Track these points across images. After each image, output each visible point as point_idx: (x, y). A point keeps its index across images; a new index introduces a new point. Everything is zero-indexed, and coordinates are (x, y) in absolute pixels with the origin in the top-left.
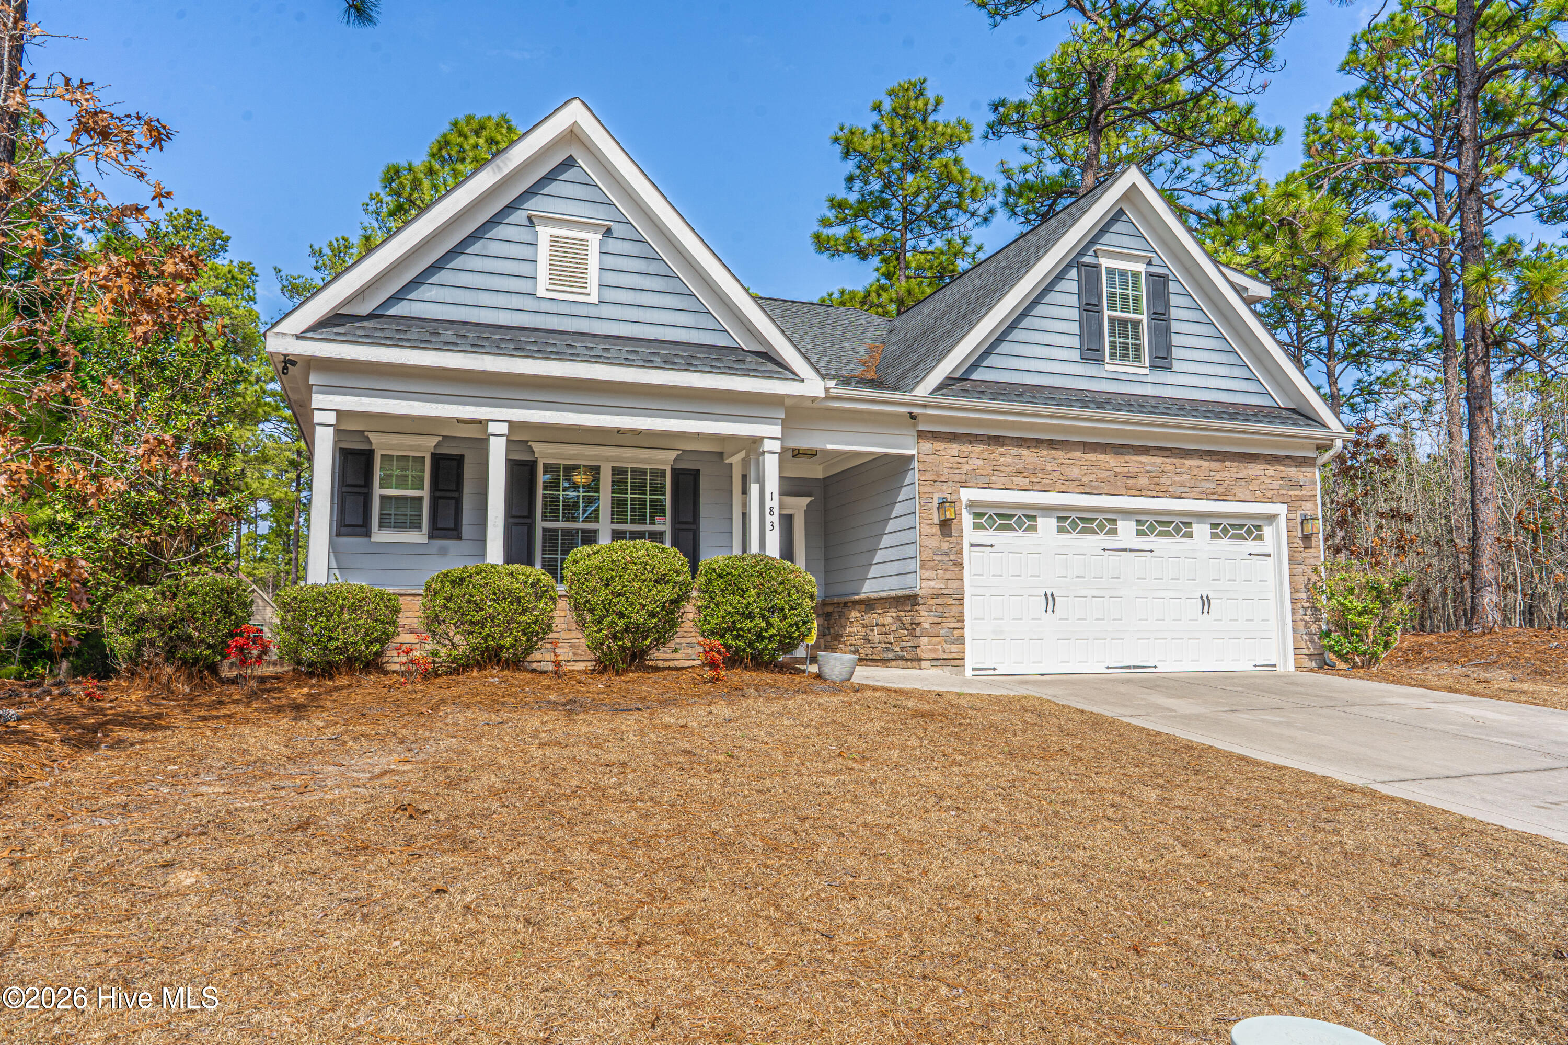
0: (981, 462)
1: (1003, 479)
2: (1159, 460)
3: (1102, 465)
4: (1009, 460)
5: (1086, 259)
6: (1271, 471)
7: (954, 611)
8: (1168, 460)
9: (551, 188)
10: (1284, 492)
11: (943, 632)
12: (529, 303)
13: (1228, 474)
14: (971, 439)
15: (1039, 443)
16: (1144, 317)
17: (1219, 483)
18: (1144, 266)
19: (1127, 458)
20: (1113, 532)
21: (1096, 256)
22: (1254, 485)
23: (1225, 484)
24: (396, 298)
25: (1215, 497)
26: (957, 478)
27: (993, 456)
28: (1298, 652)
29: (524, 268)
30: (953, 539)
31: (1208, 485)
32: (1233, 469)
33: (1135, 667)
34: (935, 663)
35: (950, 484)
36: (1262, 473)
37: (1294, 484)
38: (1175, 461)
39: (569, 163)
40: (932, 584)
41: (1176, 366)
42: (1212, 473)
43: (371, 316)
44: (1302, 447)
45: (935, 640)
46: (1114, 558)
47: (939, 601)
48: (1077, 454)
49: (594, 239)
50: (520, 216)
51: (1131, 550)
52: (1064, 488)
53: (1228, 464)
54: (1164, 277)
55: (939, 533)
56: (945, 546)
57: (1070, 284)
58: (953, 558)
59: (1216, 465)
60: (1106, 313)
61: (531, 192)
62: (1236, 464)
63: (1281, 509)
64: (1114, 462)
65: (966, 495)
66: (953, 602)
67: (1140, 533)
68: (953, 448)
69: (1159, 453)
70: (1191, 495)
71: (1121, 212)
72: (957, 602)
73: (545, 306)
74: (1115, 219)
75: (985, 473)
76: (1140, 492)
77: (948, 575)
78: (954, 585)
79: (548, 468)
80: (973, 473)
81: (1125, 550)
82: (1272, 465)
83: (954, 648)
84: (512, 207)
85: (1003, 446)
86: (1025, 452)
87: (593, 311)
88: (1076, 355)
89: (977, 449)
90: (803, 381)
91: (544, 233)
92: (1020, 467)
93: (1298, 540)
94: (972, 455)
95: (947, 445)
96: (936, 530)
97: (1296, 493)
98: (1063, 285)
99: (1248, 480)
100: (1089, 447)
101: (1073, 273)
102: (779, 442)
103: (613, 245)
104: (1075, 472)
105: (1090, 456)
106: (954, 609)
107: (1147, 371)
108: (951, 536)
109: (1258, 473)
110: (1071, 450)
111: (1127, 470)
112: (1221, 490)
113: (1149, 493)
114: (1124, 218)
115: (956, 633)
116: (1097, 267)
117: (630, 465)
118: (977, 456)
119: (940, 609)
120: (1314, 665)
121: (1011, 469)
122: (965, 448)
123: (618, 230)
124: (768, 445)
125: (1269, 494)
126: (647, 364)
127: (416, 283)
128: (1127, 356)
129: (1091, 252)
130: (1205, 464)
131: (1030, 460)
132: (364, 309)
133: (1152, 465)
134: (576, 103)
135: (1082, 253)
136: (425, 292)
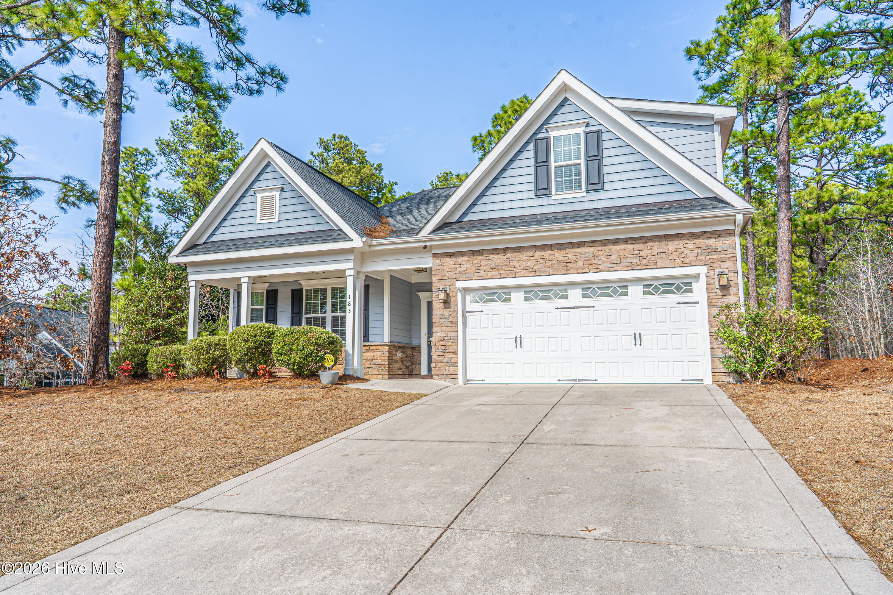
0: (468, 266)
1: (481, 274)
2: (592, 249)
3: (548, 258)
4: (486, 262)
5: (540, 136)
6: (690, 244)
7: (452, 349)
8: (599, 248)
9: (262, 177)
10: (702, 258)
11: (445, 360)
12: (254, 227)
13: (650, 251)
14: (462, 254)
15: (505, 250)
16: (582, 161)
17: (641, 258)
18: (584, 128)
19: (567, 251)
20: (566, 297)
21: (547, 132)
22: (674, 256)
23: (648, 258)
24: (212, 235)
25: (638, 267)
26: (454, 276)
27: (475, 262)
28: (715, 370)
29: (252, 213)
30: (451, 310)
31: (632, 260)
32: (655, 247)
33: (579, 380)
34: (440, 377)
35: (450, 280)
36: (682, 246)
37: (710, 251)
38: (604, 248)
39: (268, 164)
40: (439, 334)
41: (607, 186)
42: (636, 252)
43: (204, 243)
44: (720, 223)
45: (440, 364)
46: (565, 313)
47: (443, 343)
48: (531, 253)
49: (277, 194)
50: (251, 192)
51: (577, 307)
52: (522, 274)
53: (650, 244)
54: (598, 132)
55: (443, 307)
56: (447, 314)
57: (529, 153)
58: (451, 320)
59: (641, 246)
60: (553, 164)
61: (255, 181)
62: (657, 243)
63: (702, 270)
64: (558, 255)
65: (460, 285)
66: (451, 344)
67: (584, 296)
68: (452, 261)
69: (591, 244)
70: (620, 268)
71: (566, 99)
72: (453, 344)
73: (260, 227)
74: (562, 105)
75: (471, 271)
76: (576, 271)
77: (448, 329)
78: (453, 334)
79: (307, 291)
80: (463, 272)
81: (574, 308)
82: (691, 239)
83: (452, 369)
84: (248, 189)
85: (482, 255)
86: (497, 257)
87: (276, 225)
88: (532, 194)
89: (466, 259)
90: (352, 240)
91: (259, 196)
92: (493, 265)
93: (716, 290)
94: (463, 263)
95: (449, 259)
96: (441, 305)
97: (714, 257)
98: (524, 155)
99: (668, 253)
100: (538, 248)
101: (532, 146)
102: (353, 271)
103: (285, 195)
104: (529, 264)
105: (540, 253)
106: (451, 347)
107: (584, 194)
108: (450, 308)
109: (678, 247)
110: (527, 251)
111: (567, 258)
112: (644, 262)
113: (584, 271)
114: (569, 103)
115: (453, 361)
116: (547, 139)
117: (339, 286)
118: (466, 263)
119: (443, 348)
120: (731, 380)
121: (486, 267)
122: (459, 260)
123: (286, 187)
124: (348, 273)
125: (687, 260)
126: (290, 244)
127: (218, 227)
128: (572, 187)
129: (544, 130)
130: (630, 247)
131: (499, 261)
132: (202, 241)
133: (586, 253)
134: (263, 140)
135: (536, 133)
136: (221, 230)
